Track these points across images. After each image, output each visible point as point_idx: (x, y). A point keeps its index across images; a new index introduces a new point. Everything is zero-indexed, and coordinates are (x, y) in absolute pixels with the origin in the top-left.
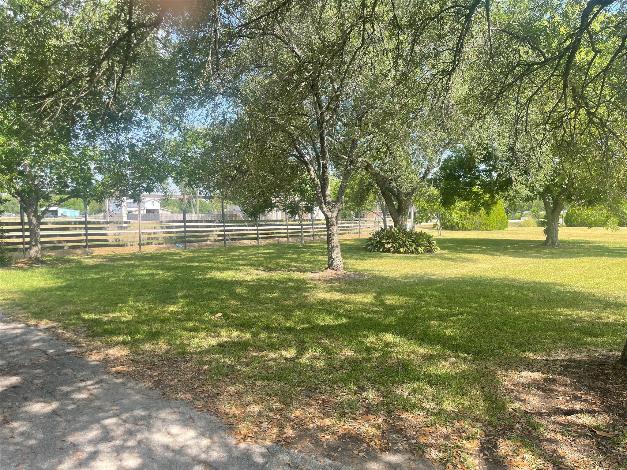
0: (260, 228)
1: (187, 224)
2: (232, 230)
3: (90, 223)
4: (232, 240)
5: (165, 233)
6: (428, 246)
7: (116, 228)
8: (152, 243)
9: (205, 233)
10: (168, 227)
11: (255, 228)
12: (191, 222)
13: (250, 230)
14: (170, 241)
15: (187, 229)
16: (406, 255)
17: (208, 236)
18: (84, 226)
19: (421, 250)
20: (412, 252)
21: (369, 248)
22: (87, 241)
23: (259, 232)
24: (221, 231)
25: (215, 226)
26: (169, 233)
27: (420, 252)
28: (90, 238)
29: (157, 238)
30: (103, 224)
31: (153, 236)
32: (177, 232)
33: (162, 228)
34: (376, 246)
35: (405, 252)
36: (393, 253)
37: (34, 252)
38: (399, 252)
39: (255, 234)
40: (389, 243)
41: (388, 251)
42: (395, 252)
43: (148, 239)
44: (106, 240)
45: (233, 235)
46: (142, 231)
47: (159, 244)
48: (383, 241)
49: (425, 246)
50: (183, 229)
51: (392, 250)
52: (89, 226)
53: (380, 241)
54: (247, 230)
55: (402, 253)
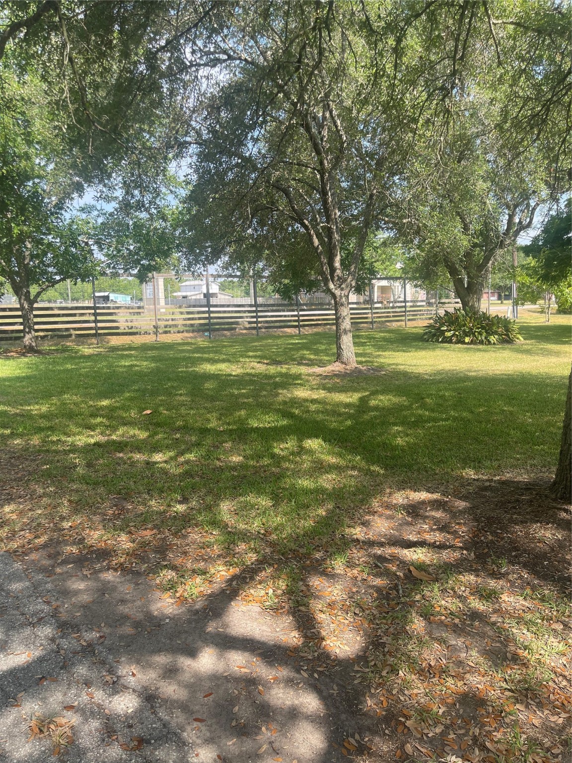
0: (301, 313)
1: (212, 309)
2: (266, 317)
3: (99, 308)
4: (266, 328)
5: (185, 319)
6: (505, 335)
7: (128, 314)
8: (170, 332)
9: (233, 320)
10: (188, 313)
11: (296, 313)
12: (216, 306)
13: (288, 316)
14: (193, 329)
15: (212, 315)
16: (472, 346)
17: (237, 323)
18: (93, 311)
19: (493, 339)
20: (481, 342)
21: (425, 337)
22: (96, 328)
23: (301, 318)
24: (252, 317)
25: (245, 312)
26: (189, 319)
27: (492, 342)
28: (99, 325)
29: (176, 326)
30: (113, 309)
31: (170, 323)
32: (200, 319)
33: (182, 313)
34: (434, 335)
35: (472, 343)
36: (456, 343)
37: (27, 340)
38: (464, 343)
39: (295, 321)
40: (450, 330)
41: (449, 341)
42: (458, 342)
43: (166, 327)
44: (117, 328)
45: (267, 322)
46: (159, 317)
47: (179, 332)
48: (442, 329)
49: (500, 335)
50: (207, 315)
51: (454, 339)
52: (98, 311)
53: (439, 328)
54: (285, 316)
55: (468, 344)
